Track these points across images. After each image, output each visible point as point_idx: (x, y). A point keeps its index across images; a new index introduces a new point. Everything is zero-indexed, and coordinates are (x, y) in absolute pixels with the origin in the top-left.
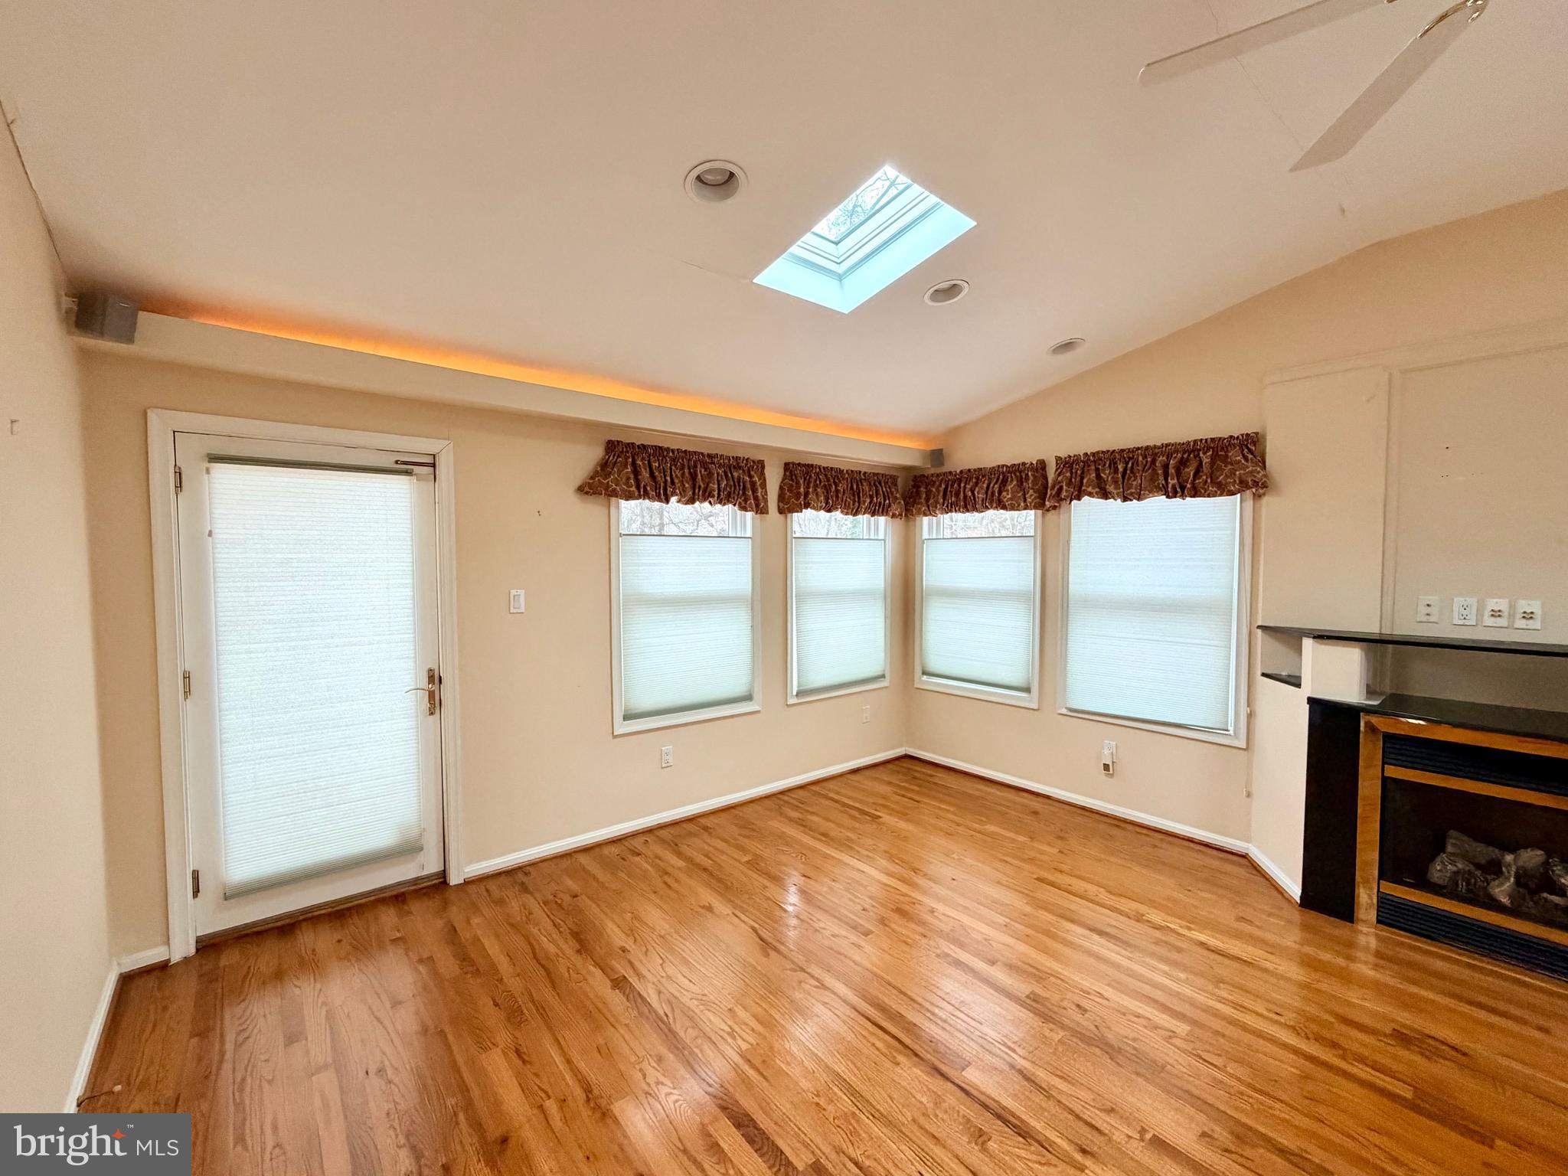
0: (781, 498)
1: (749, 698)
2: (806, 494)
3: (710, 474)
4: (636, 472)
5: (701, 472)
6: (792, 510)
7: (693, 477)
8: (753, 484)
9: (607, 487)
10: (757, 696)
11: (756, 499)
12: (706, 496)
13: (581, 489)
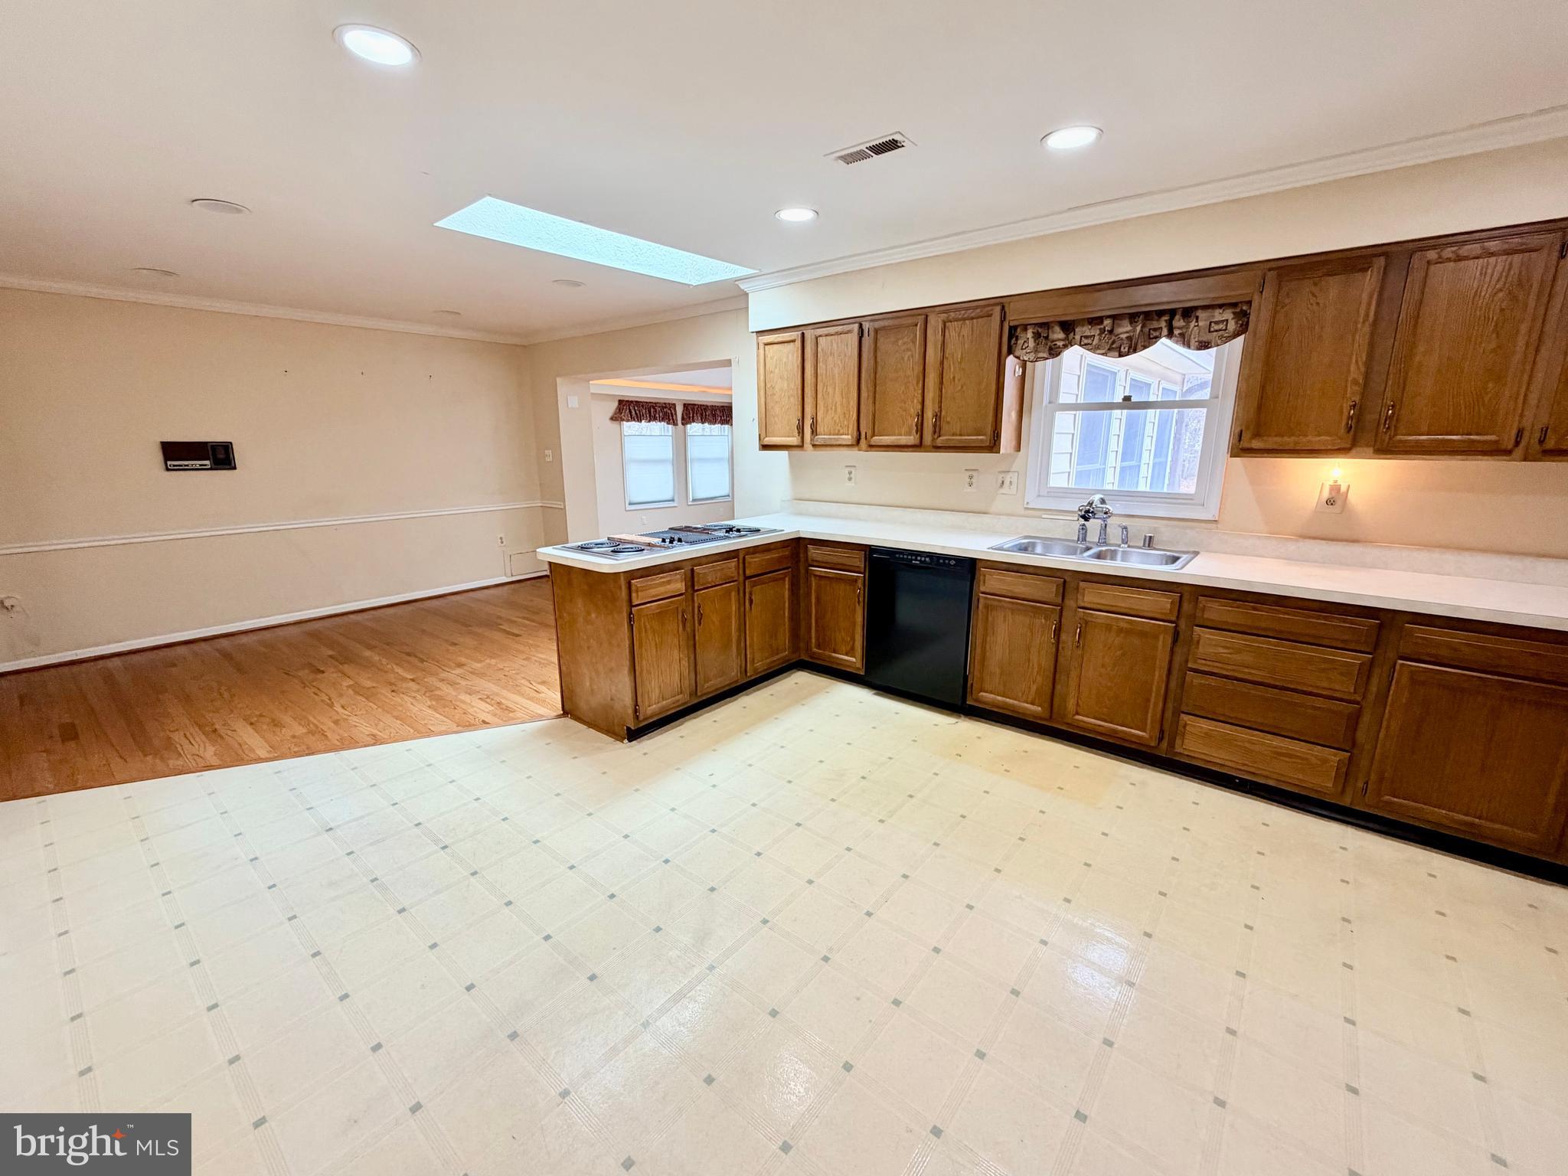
0: (683, 419)
1: (673, 500)
2: (693, 416)
3: (656, 411)
4: (630, 412)
5: (652, 410)
6: (687, 424)
7: (650, 412)
8: (672, 414)
9: (621, 418)
10: (676, 499)
11: (673, 419)
12: (655, 419)
13: (612, 419)
